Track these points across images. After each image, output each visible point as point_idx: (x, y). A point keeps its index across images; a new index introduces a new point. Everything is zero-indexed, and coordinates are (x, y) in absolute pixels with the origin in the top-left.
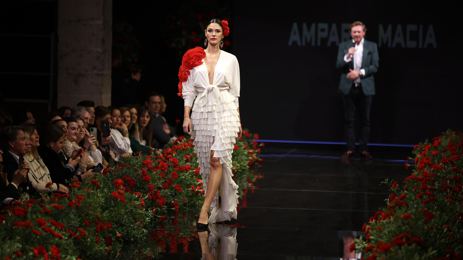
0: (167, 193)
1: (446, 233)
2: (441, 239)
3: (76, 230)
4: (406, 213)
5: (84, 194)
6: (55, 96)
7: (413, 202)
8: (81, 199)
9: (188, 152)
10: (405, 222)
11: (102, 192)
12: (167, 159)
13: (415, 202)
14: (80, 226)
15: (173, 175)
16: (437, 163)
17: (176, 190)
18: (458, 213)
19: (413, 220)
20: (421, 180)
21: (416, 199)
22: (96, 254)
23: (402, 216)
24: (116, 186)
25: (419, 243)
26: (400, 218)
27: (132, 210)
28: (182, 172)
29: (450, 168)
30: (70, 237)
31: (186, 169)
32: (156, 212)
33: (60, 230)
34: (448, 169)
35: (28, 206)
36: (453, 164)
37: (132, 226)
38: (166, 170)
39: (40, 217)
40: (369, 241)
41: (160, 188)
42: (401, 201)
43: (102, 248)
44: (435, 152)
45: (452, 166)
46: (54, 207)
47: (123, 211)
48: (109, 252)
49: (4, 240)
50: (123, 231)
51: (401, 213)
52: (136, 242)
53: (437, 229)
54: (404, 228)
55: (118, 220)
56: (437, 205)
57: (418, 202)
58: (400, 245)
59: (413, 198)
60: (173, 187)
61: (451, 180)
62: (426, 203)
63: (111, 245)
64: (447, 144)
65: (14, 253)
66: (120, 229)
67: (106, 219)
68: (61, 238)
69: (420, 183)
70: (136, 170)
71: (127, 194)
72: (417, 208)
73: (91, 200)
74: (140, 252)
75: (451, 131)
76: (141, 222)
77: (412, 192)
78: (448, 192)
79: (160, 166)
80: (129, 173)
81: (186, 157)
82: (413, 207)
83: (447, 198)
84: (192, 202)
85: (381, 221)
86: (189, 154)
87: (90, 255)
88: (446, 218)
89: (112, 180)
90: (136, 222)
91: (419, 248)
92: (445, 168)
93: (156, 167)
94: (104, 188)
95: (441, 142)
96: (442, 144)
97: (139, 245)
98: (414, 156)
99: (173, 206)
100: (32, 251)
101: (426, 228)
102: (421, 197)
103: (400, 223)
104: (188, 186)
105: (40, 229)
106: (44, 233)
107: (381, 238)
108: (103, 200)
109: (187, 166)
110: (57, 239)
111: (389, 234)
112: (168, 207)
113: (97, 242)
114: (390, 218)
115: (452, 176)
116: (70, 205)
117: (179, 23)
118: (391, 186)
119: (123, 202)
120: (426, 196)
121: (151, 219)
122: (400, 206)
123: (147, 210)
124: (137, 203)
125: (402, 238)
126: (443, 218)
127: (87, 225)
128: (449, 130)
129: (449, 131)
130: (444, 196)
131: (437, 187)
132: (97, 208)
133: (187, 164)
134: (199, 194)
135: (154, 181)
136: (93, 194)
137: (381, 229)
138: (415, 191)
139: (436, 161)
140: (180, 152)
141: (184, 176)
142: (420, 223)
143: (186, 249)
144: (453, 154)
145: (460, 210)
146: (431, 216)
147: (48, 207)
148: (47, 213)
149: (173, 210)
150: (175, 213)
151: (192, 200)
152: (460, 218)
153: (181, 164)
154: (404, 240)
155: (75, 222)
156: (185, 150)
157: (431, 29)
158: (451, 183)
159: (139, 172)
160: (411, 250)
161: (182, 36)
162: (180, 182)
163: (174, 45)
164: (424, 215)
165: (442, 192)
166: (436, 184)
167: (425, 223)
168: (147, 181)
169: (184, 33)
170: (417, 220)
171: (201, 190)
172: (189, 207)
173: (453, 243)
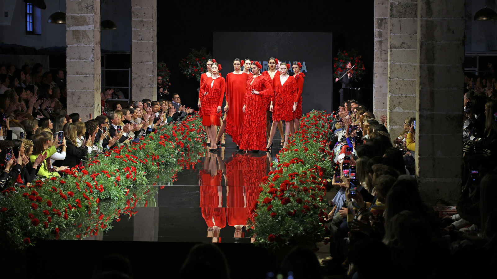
0: (184, 142)
1: (314, 157)
2: (312, 160)
3: (143, 159)
5: (146, 143)
6: (131, 97)
8: (145, 145)
10: (295, 153)
11: (155, 142)
12: (184, 126)
14: (145, 157)
15: (187, 133)
17: (188, 140)
22: (152, 170)
23: (294, 150)
24: (161, 138)
25: (302, 162)
27: (168, 150)
28: (191, 132)
29: (315, 127)
30: (141, 162)
32: (179, 151)
33: (136, 160)
35: (121, 149)
36: (316, 125)
37: (168, 157)
38: (183, 131)
39: (126, 154)
40: (279, 162)
41: (181, 140)
43: (155, 168)
46: (133, 149)
47: (164, 150)
48: (159, 170)
49: (111, 164)
50: (164, 159)
52: (170, 165)
53: (310, 156)
54: (295, 156)
55: (162, 155)
56: (310, 145)
58: (294, 163)
59: (298, 142)
61: (316, 133)
63: (159, 166)
64: (313, 116)
65: (116, 170)
66: (163, 159)
67: (156, 154)
68: (136, 163)
70: (169, 131)
71: (166, 143)
72: (301, 146)
73: (150, 146)
74: (172, 169)
76: (173, 155)
78: (314, 138)
79: (181, 129)
80: (167, 133)
81: (193, 125)
82: (298, 145)
83: (314, 141)
85: (284, 153)
87: (150, 171)
88: (314, 150)
89: (159, 136)
90: (170, 155)
91: (302, 164)
92: (312, 127)
93: (179, 130)
94: (155, 140)
95: (310, 115)
97: (172, 166)
99: (187, 147)
100: (124, 169)
101: (305, 155)
102: (302, 141)
103: (293, 153)
104: (194, 138)
105: (127, 159)
106: (129, 161)
107: (285, 160)
108: (155, 145)
110: (134, 164)
111: (288, 158)
112: (185, 148)
113: (153, 165)
115: (316, 131)
116: (140, 148)
117: (188, 63)
119: (164, 146)
121: (177, 154)
122: (293, 145)
123: (175, 150)
124: (171, 146)
125: (294, 160)
127: (148, 157)
128: (313, 109)
131: (309, 136)
132: (152, 149)
133: (193, 128)
135: (178, 136)
136: (151, 143)
137: (285, 156)
140: (190, 122)
141: (192, 133)
143: (193, 167)
144: (316, 121)
146: (307, 150)
147: (130, 149)
148: (129, 152)
149: (187, 150)
151: (196, 145)
153: (191, 128)
154: (295, 161)
155: (143, 156)
157: (304, 63)
158: (315, 134)
159: (171, 132)
160: (298, 166)
161: (189, 68)
162: (190, 136)
163: (185, 73)
164: (304, 149)
165: (311, 138)
166: (309, 135)
167: (305, 153)
168: (175, 136)
169: (190, 67)
170: (301, 151)
171: (200, 140)
172: (194, 148)
173: (317, 161)
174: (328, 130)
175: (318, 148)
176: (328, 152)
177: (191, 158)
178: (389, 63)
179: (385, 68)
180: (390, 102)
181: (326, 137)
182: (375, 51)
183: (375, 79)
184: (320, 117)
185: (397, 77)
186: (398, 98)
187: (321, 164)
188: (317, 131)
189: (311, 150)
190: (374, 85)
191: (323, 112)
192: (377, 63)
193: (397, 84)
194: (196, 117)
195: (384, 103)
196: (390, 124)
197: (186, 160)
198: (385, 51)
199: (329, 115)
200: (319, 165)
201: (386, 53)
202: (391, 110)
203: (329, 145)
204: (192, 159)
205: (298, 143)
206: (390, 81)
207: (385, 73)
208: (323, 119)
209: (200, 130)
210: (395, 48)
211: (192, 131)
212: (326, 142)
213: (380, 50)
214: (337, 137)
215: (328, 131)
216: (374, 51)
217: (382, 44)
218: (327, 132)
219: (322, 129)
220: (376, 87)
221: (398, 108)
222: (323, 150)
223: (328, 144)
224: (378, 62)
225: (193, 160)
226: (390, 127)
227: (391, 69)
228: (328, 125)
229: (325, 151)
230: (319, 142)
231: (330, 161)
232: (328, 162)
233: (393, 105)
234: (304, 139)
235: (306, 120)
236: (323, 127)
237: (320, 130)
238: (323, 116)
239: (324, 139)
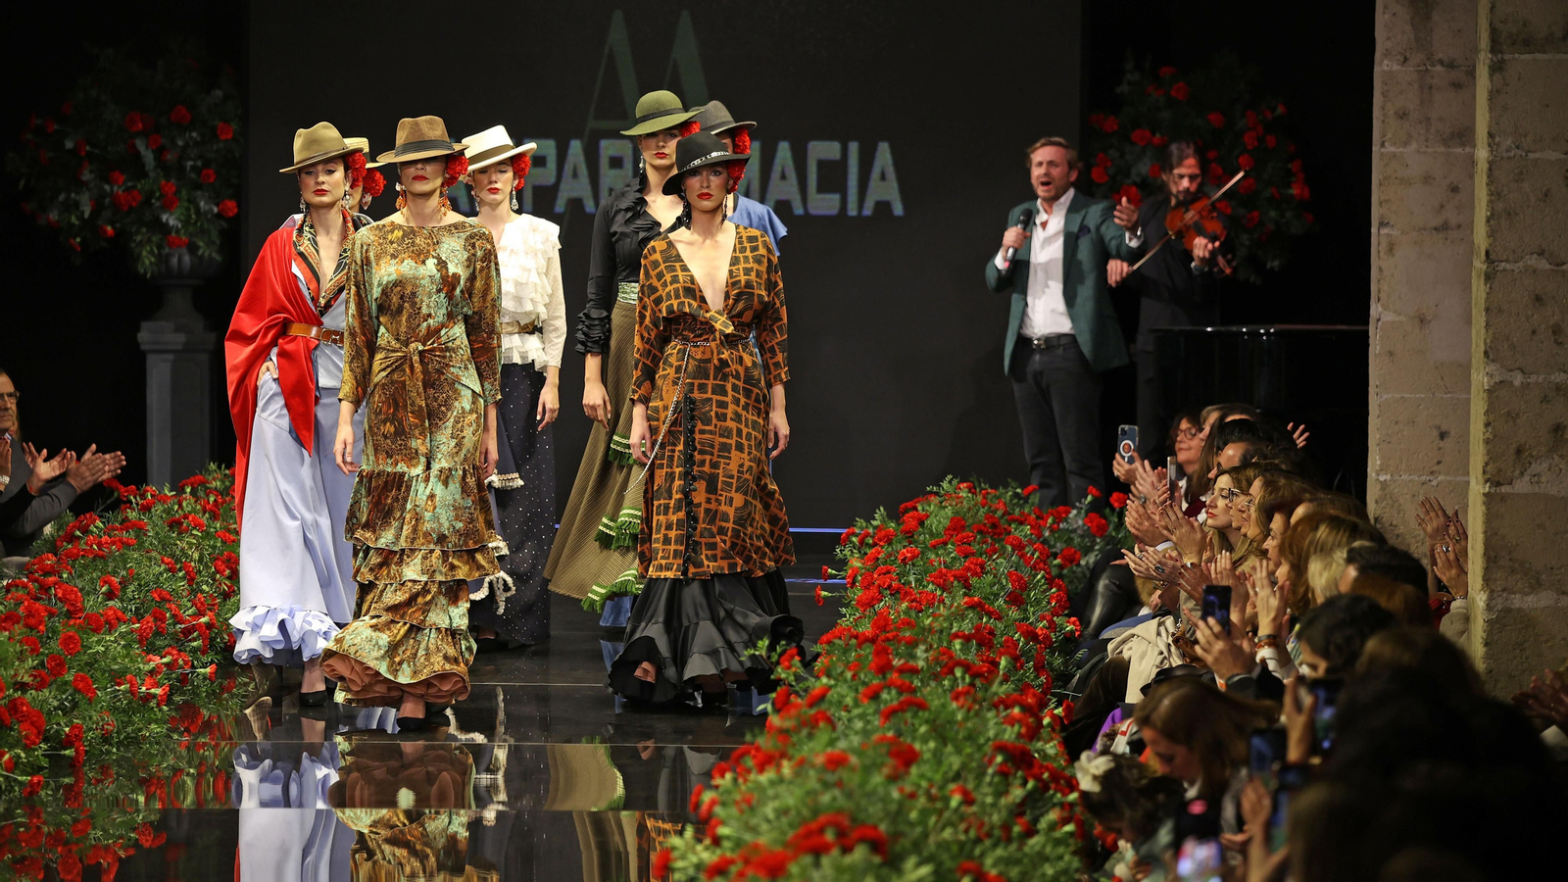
0: (45, 701)
1: (956, 810)
2: (943, 829)
4: (829, 750)
7: (849, 712)
9: (111, 565)
10: (831, 778)
13: (856, 712)
15: (68, 641)
16: (916, 586)
17: (77, 690)
18: (990, 743)
19: (853, 769)
20: (873, 640)
21: (857, 704)
23: (820, 760)
25: (877, 845)
26: (813, 766)
28: (96, 631)
29: (961, 601)
31: (108, 622)
32: (12, 765)
34: (956, 604)
36: (967, 586)
38: (41, 627)
40: (717, 841)
41: (23, 687)
42: (813, 712)
44: (908, 552)
45: (965, 595)
51: (816, 749)
53: (931, 798)
54: (826, 798)
56: (927, 722)
57: (865, 711)
58: (817, 852)
59: (849, 701)
60: (66, 683)
61: (967, 639)
62: (889, 714)
64: (946, 523)
69: (868, 650)
72: (865, 733)
75: (955, 482)
77: (846, 681)
78: (956, 679)
79: (21, 611)
81: (105, 582)
82: (847, 727)
83: (956, 698)
84: (129, 729)
85: (752, 776)
86: (115, 573)
88: (955, 762)
91: (878, 860)
92: (942, 601)
95: (928, 517)
96: (927, 522)
98: (842, 564)
99: (68, 743)
101: (896, 795)
102: (874, 696)
103: (812, 783)
104: (117, 677)
107: (754, 830)
109: (110, 613)
111: (778, 817)
112: (51, 748)
114: (779, 767)
115: (967, 627)
117: (69, 145)
118: (778, 663)
120: (889, 693)
122: (812, 724)
125: (821, 830)
126: (946, 763)
128: (950, 477)
129: (950, 482)
130: (945, 691)
131: (921, 664)
133: (111, 603)
134: (153, 704)
135: (3, 663)
137: (754, 802)
138: (854, 676)
139: (912, 578)
140: (85, 567)
141: (107, 644)
142: (877, 779)
144: (966, 557)
145: (997, 735)
146: (908, 758)
149: (69, 757)
150: (73, 766)
151: (131, 722)
152: (999, 759)
153: (91, 604)
154: (829, 837)
156: (103, 557)
157: (884, 154)
158: (965, 649)
160: (851, 869)
161: (80, 185)
162: (90, 665)
163: (54, 216)
164: (892, 754)
165: (937, 677)
166: (920, 651)
167: (893, 778)
169: (86, 176)
170: (868, 770)
171: (158, 691)
172: (120, 744)
173: (978, 840)
174: (1052, 623)
175: (988, 749)
176: (1056, 776)
177: (92, 817)
178: (1482, 154)
179: (1455, 189)
180: (1487, 425)
181: (1039, 669)
182: (1384, 66)
183: (1381, 264)
184: (995, 530)
185: (1541, 253)
186: (1545, 399)
187: (1009, 862)
188: (978, 628)
189: (939, 763)
190: (1375, 309)
191: (1016, 495)
192: (1394, 155)
193: (1538, 299)
194: (126, 524)
195: (1443, 436)
196: (1487, 580)
197: (59, 832)
198: (1451, 65)
199: (1059, 519)
200: (995, 865)
201: (1463, 82)
202: (1498, 484)
203: (1064, 728)
204: (100, 821)
205: (847, 709)
206: (1488, 277)
207: (1453, 221)
208: (1019, 547)
209: (159, 618)
210: (1528, 44)
211: (100, 624)
212: (1043, 705)
213: (1417, 58)
214: (1121, 669)
215: (1052, 626)
216: (1377, 69)
217: (1436, 17)
218: (1048, 637)
219: (1014, 613)
220: (1389, 317)
221: (1545, 465)
222: (1019, 759)
223: (1054, 717)
224: (1406, 144)
225: (104, 830)
226: (1490, 599)
227: (1495, 195)
228: (1050, 581)
229: (1036, 770)
230: (995, 706)
231: (1071, 834)
232: (1058, 842)
233: (1513, 448)
234: (888, 686)
235: (902, 549)
236: (1015, 599)
237: (999, 618)
238: (1014, 520)
239: (1028, 686)
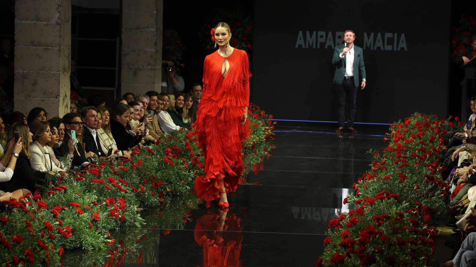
1: (415, 190)
2: (412, 194)
3: (137, 186)
4: (386, 175)
5: (143, 159)
6: (120, 85)
7: (391, 166)
8: (140, 163)
10: (385, 181)
11: (156, 158)
14: (140, 183)
16: (408, 138)
19: (391, 180)
20: (396, 150)
22: (152, 204)
23: (383, 177)
24: (166, 153)
25: (396, 198)
26: (382, 179)
27: (178, 172)
30: (133, 191)
32: (197, 174)
33: (125, 186)
34: (417, 142)
35: (101, 168)
36: (420, 138)
37: (178, 183)
39: (110, 176)
40: (358, 196)
41: (199, 155)
42: (382, 166)
43: (155, 200)
44: (406, 129)
45: (419, 140)
46: (121, 168)
47: (171, 172)
48: (161, 203)
49: (84, 192)
50: (171, 187)
51: (382, 175)
52: (181, 195)
53: (409, 187)
54: (384, 186)
55: (168, 179)
56: (409, 169)
57: (394, 166)
58: (382, 199)
59: (391, 164)
61: (419, 150)
62: (400, 167)
63: (163, 197)
64: (415, 123)
65: (92, 203)
66: (169, 186)
67: (159, 177)
68: (126, 192)
69: (396, 152)
70: (181, 142)
71: (174, 160)
72: (394, 171)
73: (148, 164)
74: (184, 203)
75: (418, 114)
76: (185, 181)
77: (390, 159)
78: (416, 160)
80: (176, 144)
82: (390, 170)
83: (416, 164)
85: (367, 181)
87: (147, 205)
88: (416, 179)
89: (163, 149)
90: (181, 181)
91: (396, 201)
92: (414, 141)
94: (157, 155)
95: (411, 121)
96: (411, 123)
97: (183, 198)
98: (390, 132)
100: (105, 201)
101: (401, 186)
102: (397, 163)
103: (381, 183)
105: (110, 185)
106: (113, 188)
107: (367, 193)
108: (156, 164)
110: (123, 193)
111: (373, 191)
113: (153, 195)
114: (374, 179)
115: (419, 147)
116: (132, 167)
118: (374, 155)
119: (172, 165)
120: (400, 162)
122: (382, 169)
124: (182, 166)
125: (383, 194)
127: (145, 183)
128: (416, 112)
130: (413, 162)
131: (408, 156)
132: (152, 169)
135: (194, 150)
136: (150, 159)
137: (367, 187)
138: (392, 158)
139: (407, 136)
142: (397, 182)
144: (420, 131)
145: (426, 173)
146: (404, 178)
147: (116, 168)
152: (426, 178)
154: (385, 196)
155: (136, 180)
158: (419, 152)
159: (184, 143)
160: (390, 203)
163: (209, 47)
164: (400, 176)
165: (412, 159)
166: (408, 153)
167: (400, 182)
168: (189, 150)
170: (394, 180)
173: (420, 197)
175: (423, 176)
176: (439, 183)
181: (437, 158)
184: (427, 125)
187: (427, 202)
188: (422, 148)
189: (412, 179)
191: (432, 117)
199: (442, 123)
200: (424, 203)
203: (442, 172)
208: (432, 129)
212: (437, 166)
215: (440, 148)
218: (439, 150)
219: (431, 145)
222: (431, 179)
223: (439, 169)
228: (440, 138)
229: (435, 181)
230: (425, 166)
235: (404, 129)
236: (432, 141)
237: (427, 145)
238: (431, 123)
239: (434, 162)
